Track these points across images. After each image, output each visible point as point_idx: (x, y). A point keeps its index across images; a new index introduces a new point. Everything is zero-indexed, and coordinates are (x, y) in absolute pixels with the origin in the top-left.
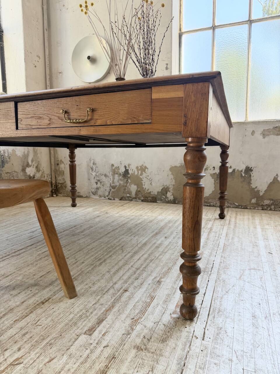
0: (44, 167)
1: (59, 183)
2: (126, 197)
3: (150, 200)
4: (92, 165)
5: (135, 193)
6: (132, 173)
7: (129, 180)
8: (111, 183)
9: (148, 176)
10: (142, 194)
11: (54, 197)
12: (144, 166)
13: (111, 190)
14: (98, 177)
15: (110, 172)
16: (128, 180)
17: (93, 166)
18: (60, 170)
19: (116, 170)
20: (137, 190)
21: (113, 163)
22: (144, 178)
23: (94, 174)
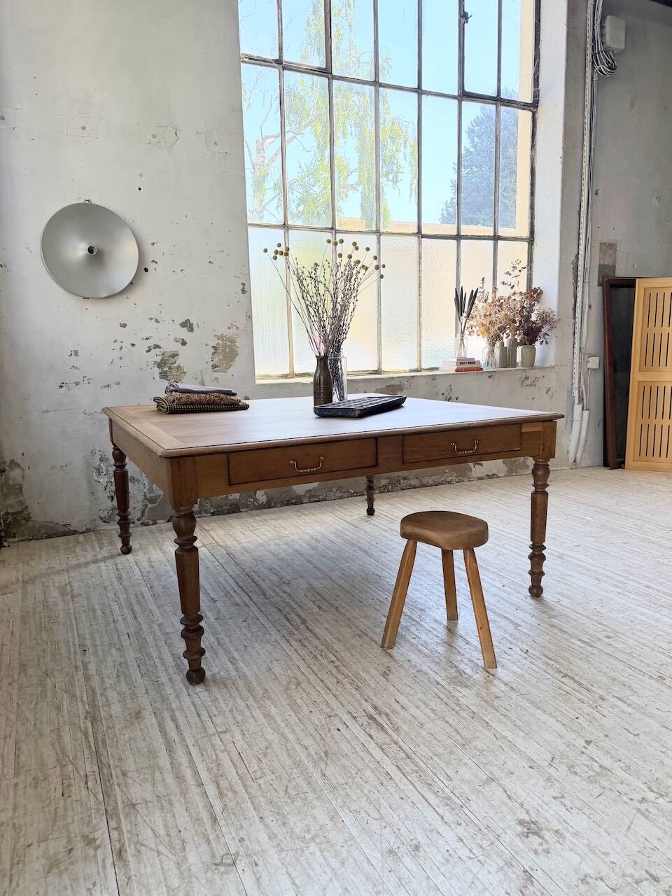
3: (227, 509)
4: (97, 462)
8: (145, 492)
11: (5, 546)
13: (146, 506)
17: (100, 466)
18: (11, 483)
23: (103, 480)
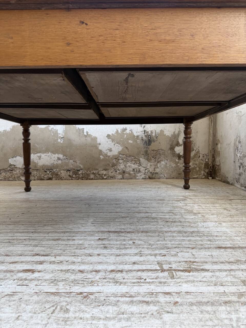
0: (199, 147)
1: (217, 165)
4: (238, 143)
11: (209, 179)
14: (242, 159)
17: (238, 146)
18: (218, 150)
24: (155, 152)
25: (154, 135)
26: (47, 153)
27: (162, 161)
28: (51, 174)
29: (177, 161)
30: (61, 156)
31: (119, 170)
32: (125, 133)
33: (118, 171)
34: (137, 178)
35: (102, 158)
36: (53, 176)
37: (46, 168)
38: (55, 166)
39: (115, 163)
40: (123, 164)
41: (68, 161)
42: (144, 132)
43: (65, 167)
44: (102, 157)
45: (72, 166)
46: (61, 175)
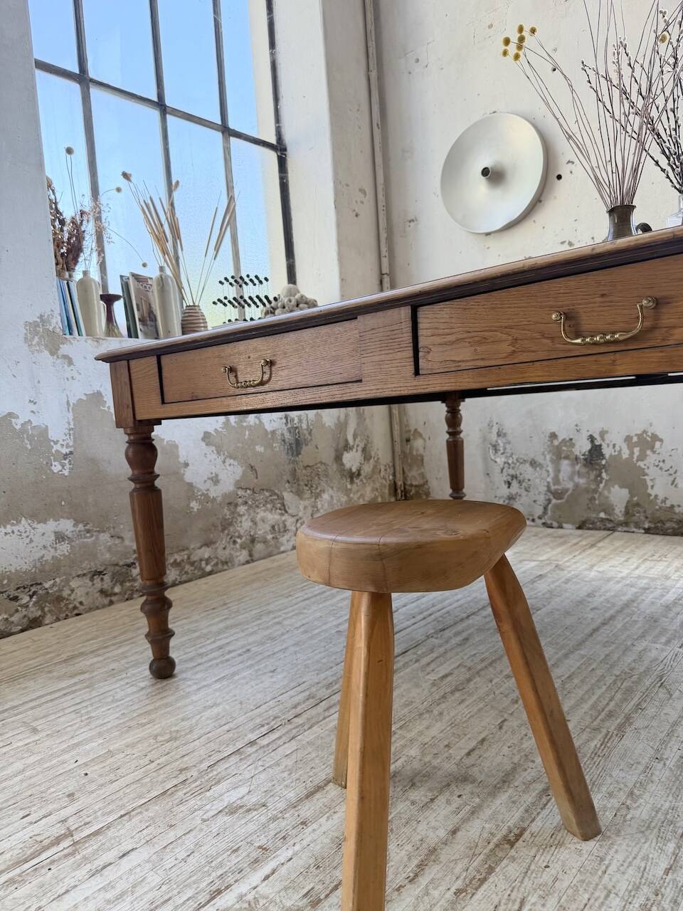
0: (378, 449)
1: (411, 485)
2: (596, 520)
3: (673, 528)
4: (494, 437)
5: (623, 510)
6: (613, 454)
7: (604, 475)
8: (548, 483)
9: (664, 461)
10: (645, 512)
12: (650, 434)
13: (549, 501)
14: (513, 468)
15: (546, 453)
16: (600, 475)
17: (497, 441)
18: (415, 453)
19: (564, 448)
20: (628, 502)
21: (554, 429)
22: (651, 467)
23: (500, 460)
24: (309, 470)
25: (304, 426)
26: (13, 524)
27: (324, 491)
28: (35, 603)
29: (349, 486)
30: (67, 526)
31: (240, 537)
32: (245, 424)
33: (239, 540)
34: (282, 549)
35: (195, 510)
36: (42, 609)
37: (13, 586)
38: (47, 568)
39: (227, 517)
40: (249, 515)
41: (94, 538)
42: (284, 421)
43: (84, 565)
44: (195, 505)
45: (108, 556)
46: (72, 598)
